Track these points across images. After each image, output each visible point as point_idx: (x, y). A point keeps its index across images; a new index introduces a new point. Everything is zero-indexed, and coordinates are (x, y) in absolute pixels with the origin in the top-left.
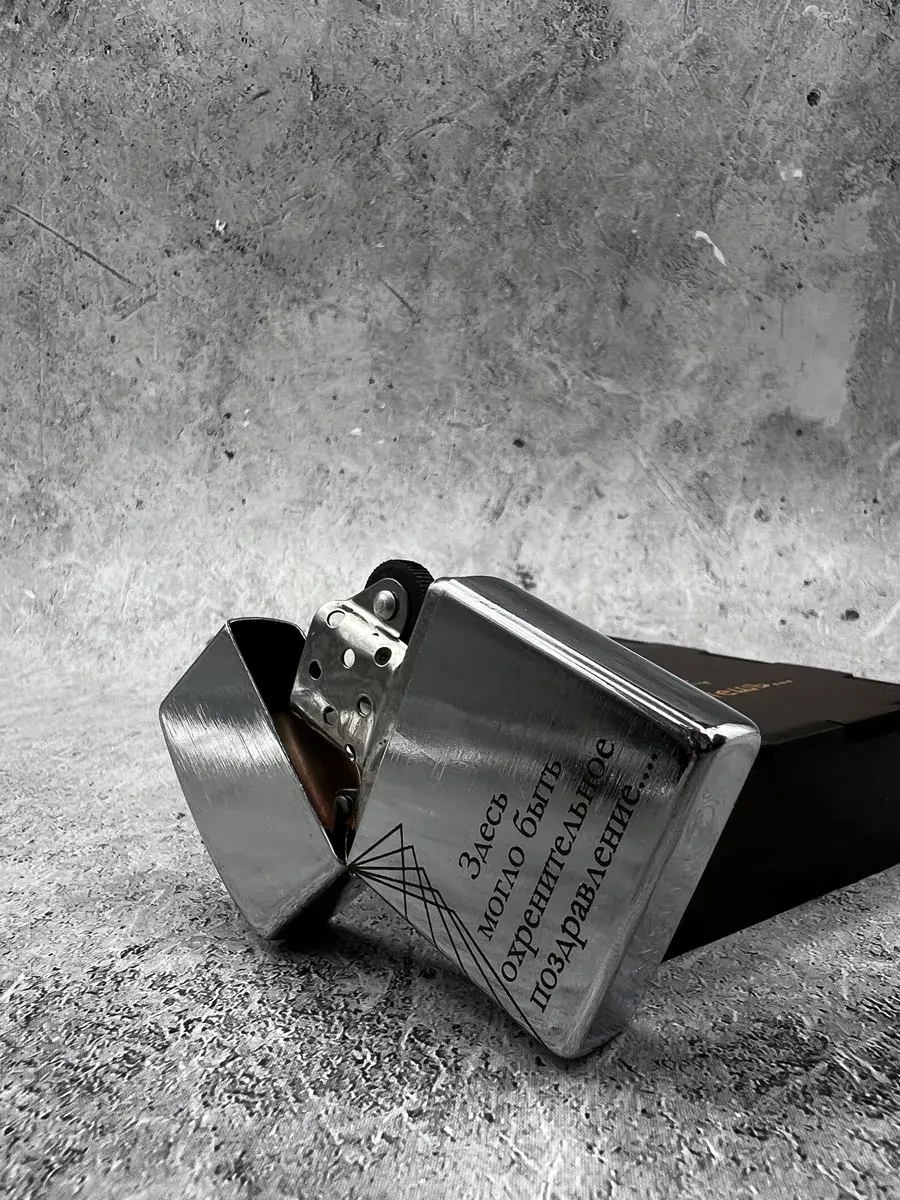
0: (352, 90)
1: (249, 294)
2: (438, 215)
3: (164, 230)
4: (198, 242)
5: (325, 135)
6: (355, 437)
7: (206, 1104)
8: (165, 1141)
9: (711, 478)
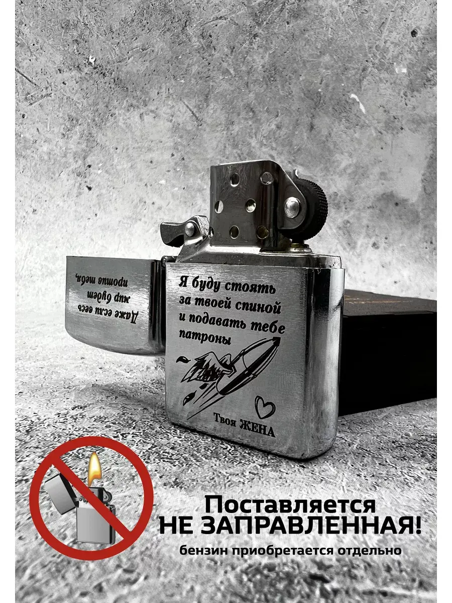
1: (107, 100)
2: (216, 69)
3: (59, 58)
4: (78, 67)
5: (156, 18)
6: (162, 185)
9: (351, 224)
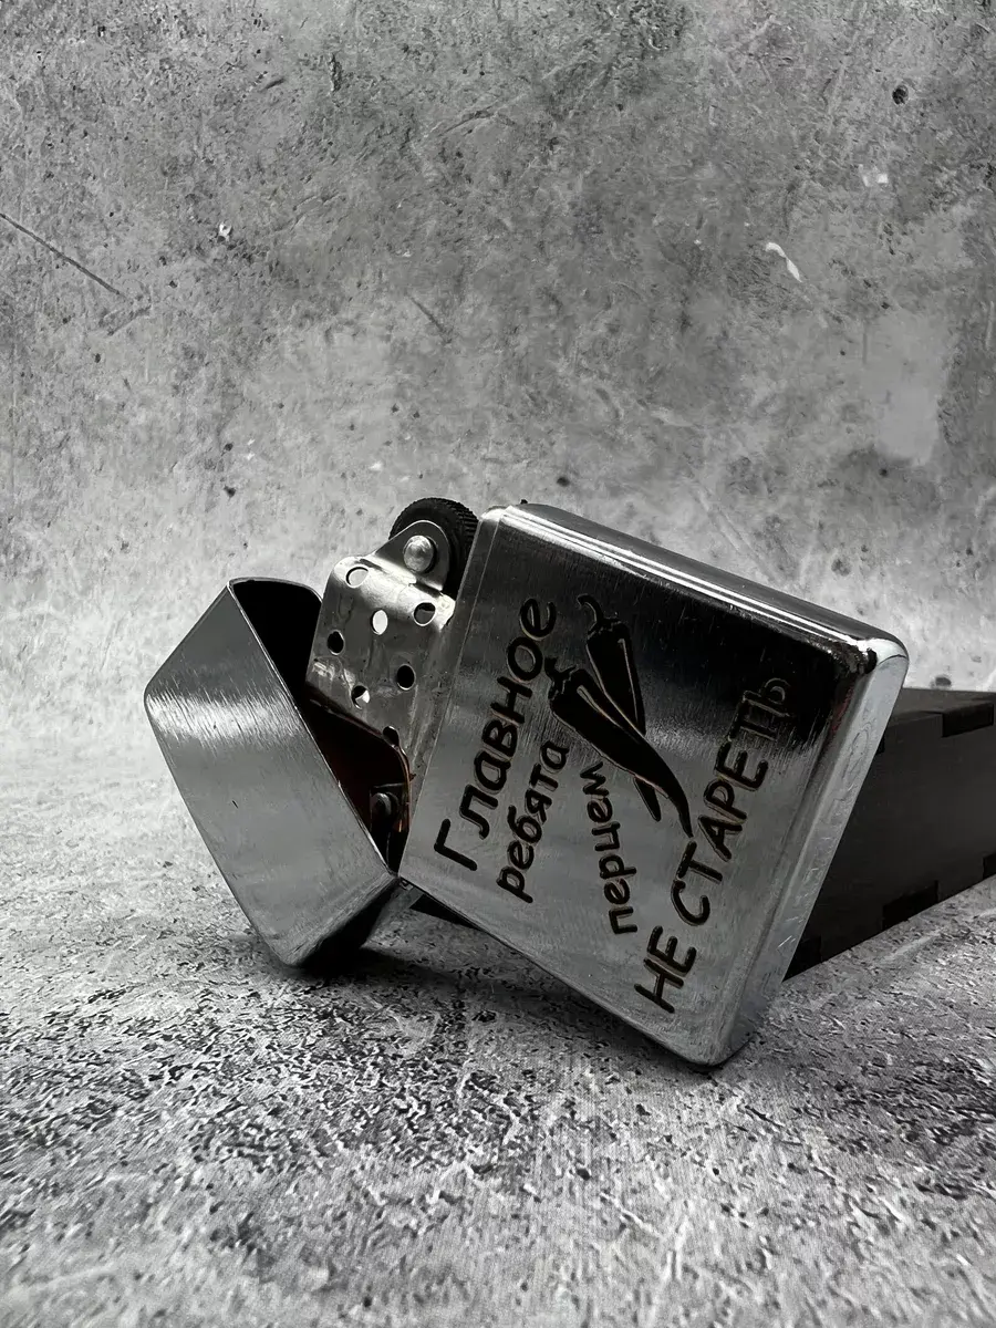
0: (379, 79)
1: (256, 308)
2: (474, 221)
3: (160, 235)
4: (199, 248)
5: (346, 130)
6: (376, 473)
7: (198, 1159)
8: (143, 1202)
9: (784, 524)
